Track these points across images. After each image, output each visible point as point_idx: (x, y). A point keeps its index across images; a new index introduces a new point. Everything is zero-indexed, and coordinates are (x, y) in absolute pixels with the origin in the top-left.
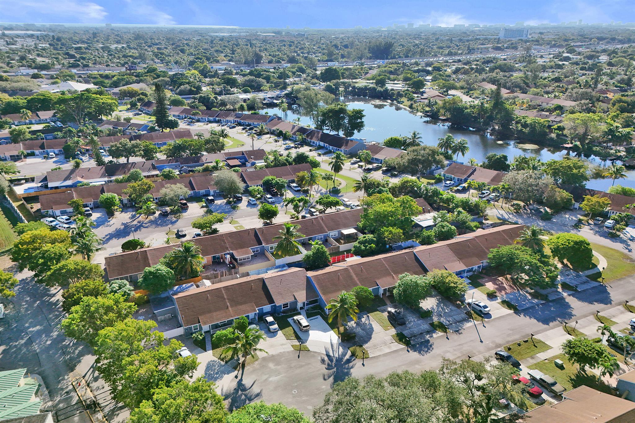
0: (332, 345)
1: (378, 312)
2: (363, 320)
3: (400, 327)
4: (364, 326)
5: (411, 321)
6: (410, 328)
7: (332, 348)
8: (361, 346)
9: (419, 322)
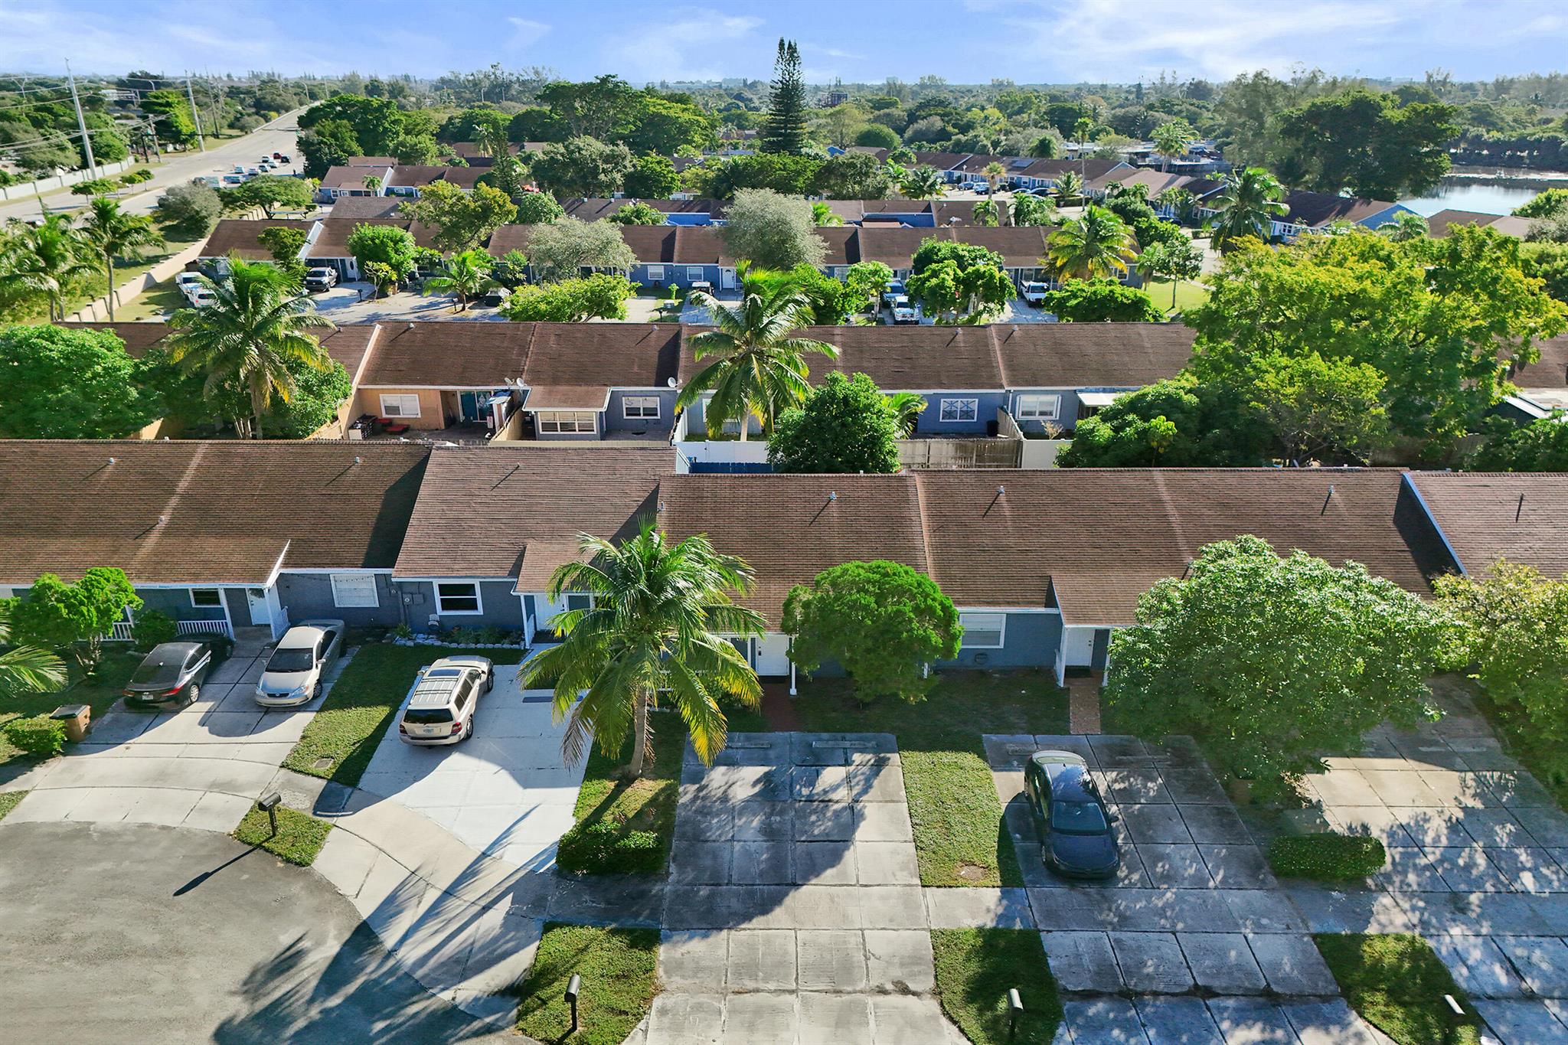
0: (470, 874)
1: (970, 759)
2: (832, 775)
3: (1059, 891)
4: (802, 815)
5: (1168, 878)
6: (1125, 921)
7: (448, 893)
8: (646, 939)
9: (1235, 899)
